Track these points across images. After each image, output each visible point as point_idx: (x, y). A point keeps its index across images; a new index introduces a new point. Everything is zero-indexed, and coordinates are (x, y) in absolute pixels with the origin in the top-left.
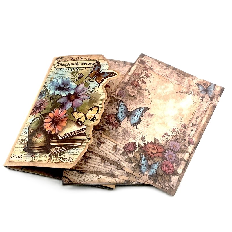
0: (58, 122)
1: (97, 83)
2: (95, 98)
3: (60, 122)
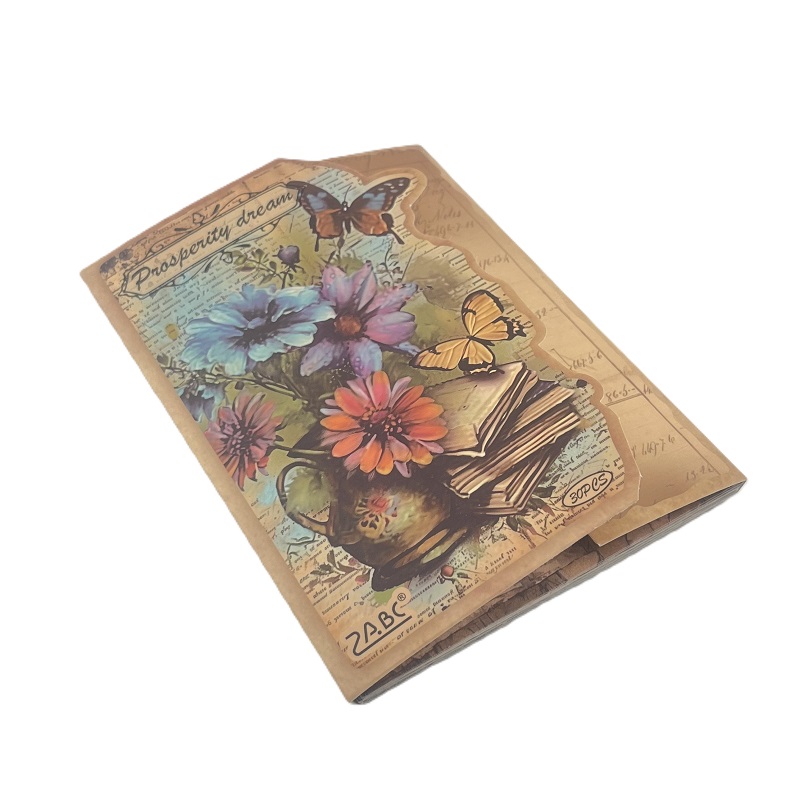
0: (396, 421)
1: (379, 235)
2: (432, 277)
3: (403, 415)
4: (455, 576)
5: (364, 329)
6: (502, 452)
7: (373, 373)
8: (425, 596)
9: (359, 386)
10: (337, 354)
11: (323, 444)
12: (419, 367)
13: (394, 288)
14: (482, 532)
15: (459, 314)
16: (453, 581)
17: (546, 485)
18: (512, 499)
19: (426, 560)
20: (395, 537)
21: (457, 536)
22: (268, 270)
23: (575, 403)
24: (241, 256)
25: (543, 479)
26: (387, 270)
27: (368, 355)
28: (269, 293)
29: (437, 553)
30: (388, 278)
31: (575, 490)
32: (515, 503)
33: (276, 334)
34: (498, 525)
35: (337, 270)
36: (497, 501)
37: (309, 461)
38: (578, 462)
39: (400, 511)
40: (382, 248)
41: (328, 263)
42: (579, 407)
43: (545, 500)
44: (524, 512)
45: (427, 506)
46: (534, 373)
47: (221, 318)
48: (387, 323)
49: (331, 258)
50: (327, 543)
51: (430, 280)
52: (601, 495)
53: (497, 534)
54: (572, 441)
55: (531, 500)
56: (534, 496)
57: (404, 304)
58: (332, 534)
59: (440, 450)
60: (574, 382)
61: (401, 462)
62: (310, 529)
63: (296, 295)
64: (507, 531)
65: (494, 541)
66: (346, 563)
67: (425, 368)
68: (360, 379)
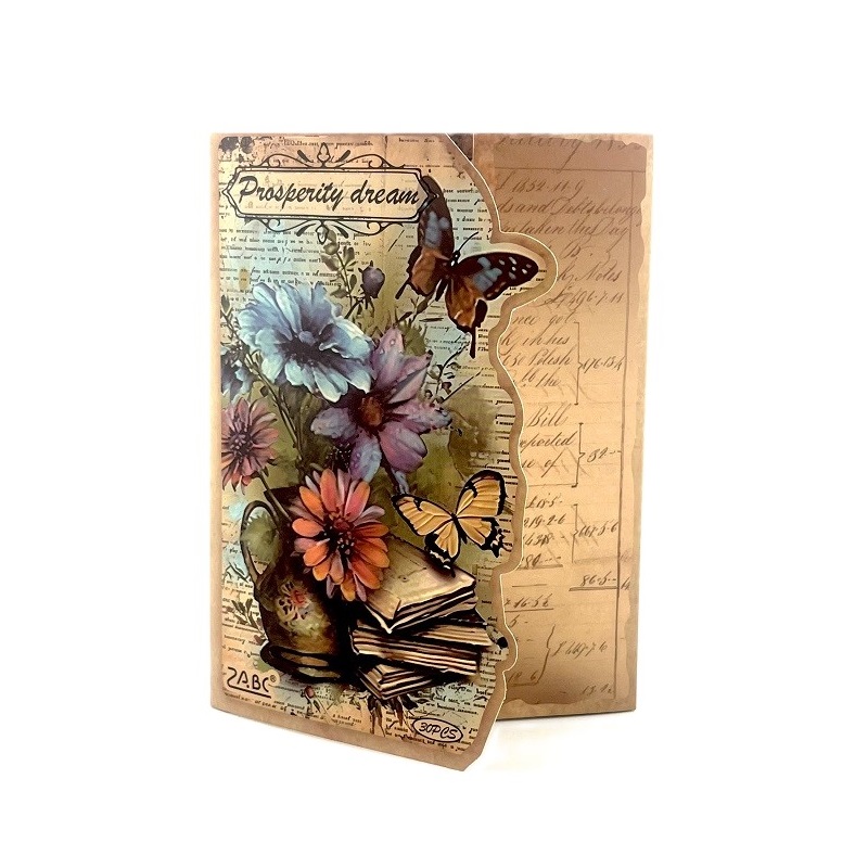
0: (350, 542)
1: (459, 327)
2: (470, 421)
3: (358, 542)
4: (312, 700)
5: (381, 428)
6: (404, 643)
7: (361, 480)
8: (287, 693)
9: (344, 481)
10: (347, 435)
11: (292, 509)
12: (397, 508)
13: (432, 405)
14: (348, 689)
15: (463, 483)
16: (309, 702)
17: (413, 699)
18: (384, 686)
19: (302, 670)
20: (295, 634)
21: (331, 674)
22: (346, 284)
23: (484, 655)
24: (333, 244)
25: (414, 692)
26: (439, 379)
27: (368, 458)
28: (333, 313)
29: (312, 673)
30: (433, 388)
31: (428, 722)
32: (384, 690)
33: (316, 365)
34: (362, 695)
35: (400, 337)
36: (373, 677)
37: (275, 513)
38: (447, 704)
39: (308, 618)
40: (452, 347)
41: (398, 322)
42: (484, 661)
43: (404, 709)
44: (384, 703)
45: (327, 633)
46: (476, 598)
47: (284, 304)
48: (402, 438)
49: (403, 318)
50: (252, 590)
51: (465, 424)
52: (442, 744)
53: (356, 700)
54: (456, 685)
55: (395, 699)
56: (399, 698)
57: (427, 431)
58: (258, 588)
59: (363, 597)
60: (498, 636)
61: (332, 581)
62: (248, 568)
63: (352, 336)
64: (364, 705)
65: (351, 703)
66: (255, 618)
67: (401, 513)
68: (348, 476)
